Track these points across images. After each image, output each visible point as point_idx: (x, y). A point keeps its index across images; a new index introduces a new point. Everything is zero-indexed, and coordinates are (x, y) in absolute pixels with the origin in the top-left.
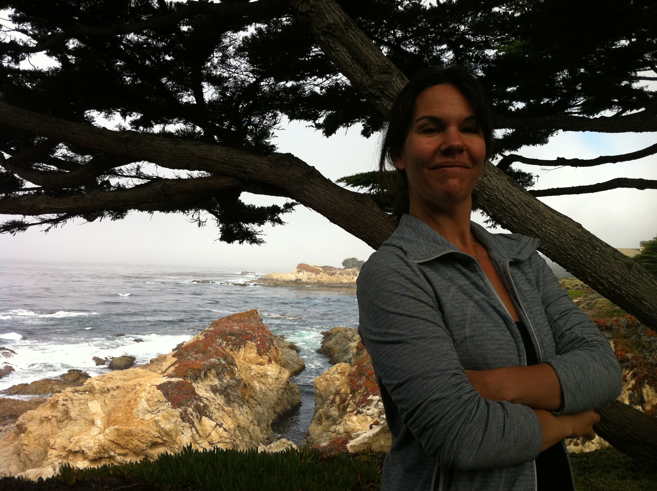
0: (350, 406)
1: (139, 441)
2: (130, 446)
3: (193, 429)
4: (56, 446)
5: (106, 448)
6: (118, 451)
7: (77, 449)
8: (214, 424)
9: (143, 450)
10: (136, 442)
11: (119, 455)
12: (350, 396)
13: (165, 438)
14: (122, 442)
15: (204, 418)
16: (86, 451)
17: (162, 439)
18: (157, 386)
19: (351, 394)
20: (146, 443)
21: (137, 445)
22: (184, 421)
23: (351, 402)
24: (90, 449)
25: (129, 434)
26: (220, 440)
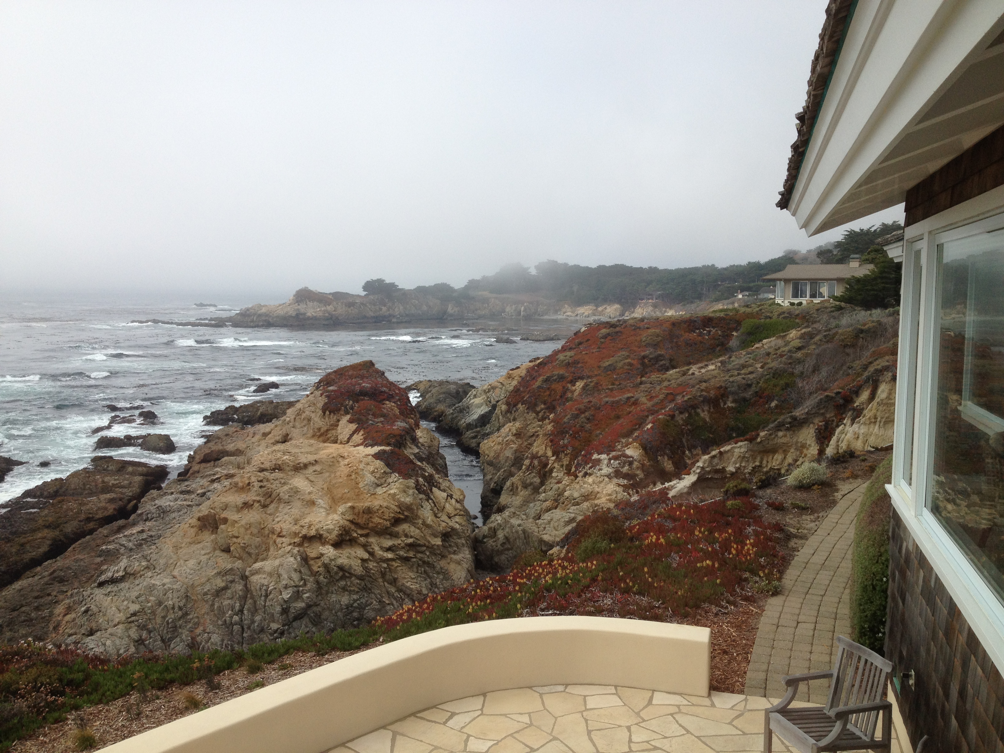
0: (555, 470)
1: (381, 518)
2: (371, 525)
3: (430, 501)
4: (284, 533)
5: (347, 529)
6: (360, 532)
7: (313, 533)
8: (445, 495)
9: (387, 528)
10: (376, 520)
11: (362, 535)
12: (554, 458)
13: (406, 513)
14: (361, 521)
15: (434, 489)
16: (325, 534)
17: (403, 514)
18: (372, 456)
19: (553, 456)
20: (389, 520)
21: (379, 523)
22: (420, 493)
23: (556, 465)
24: (329, 531)
25: (368, 511)
26: (456, 513)
